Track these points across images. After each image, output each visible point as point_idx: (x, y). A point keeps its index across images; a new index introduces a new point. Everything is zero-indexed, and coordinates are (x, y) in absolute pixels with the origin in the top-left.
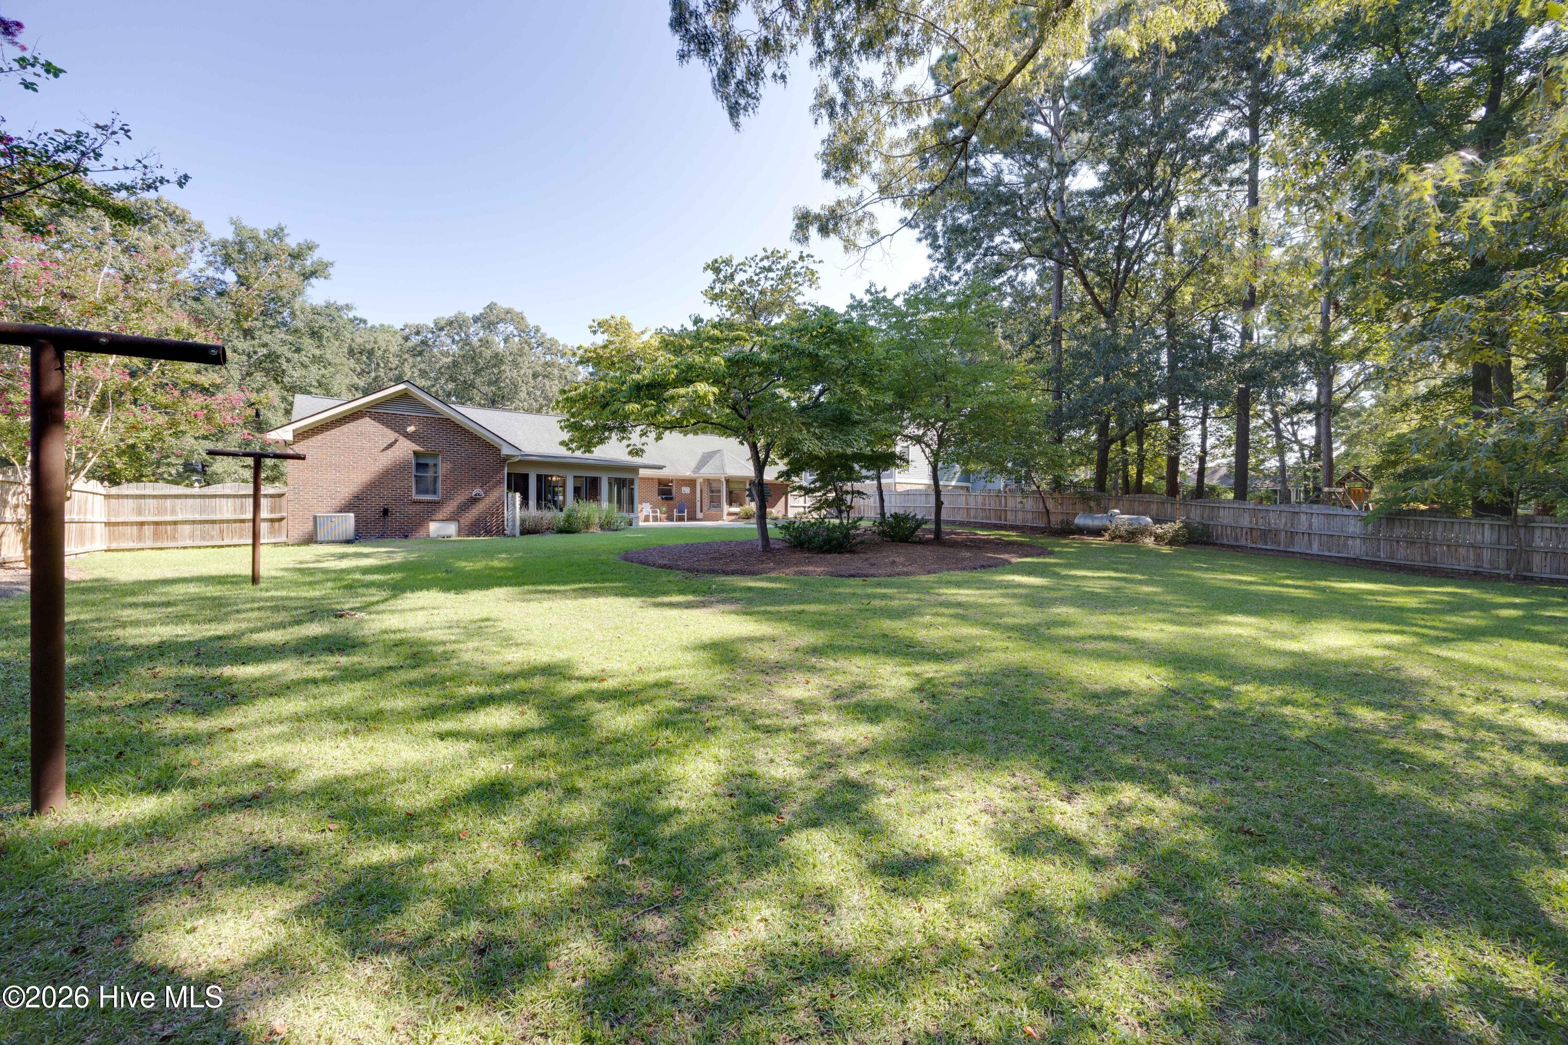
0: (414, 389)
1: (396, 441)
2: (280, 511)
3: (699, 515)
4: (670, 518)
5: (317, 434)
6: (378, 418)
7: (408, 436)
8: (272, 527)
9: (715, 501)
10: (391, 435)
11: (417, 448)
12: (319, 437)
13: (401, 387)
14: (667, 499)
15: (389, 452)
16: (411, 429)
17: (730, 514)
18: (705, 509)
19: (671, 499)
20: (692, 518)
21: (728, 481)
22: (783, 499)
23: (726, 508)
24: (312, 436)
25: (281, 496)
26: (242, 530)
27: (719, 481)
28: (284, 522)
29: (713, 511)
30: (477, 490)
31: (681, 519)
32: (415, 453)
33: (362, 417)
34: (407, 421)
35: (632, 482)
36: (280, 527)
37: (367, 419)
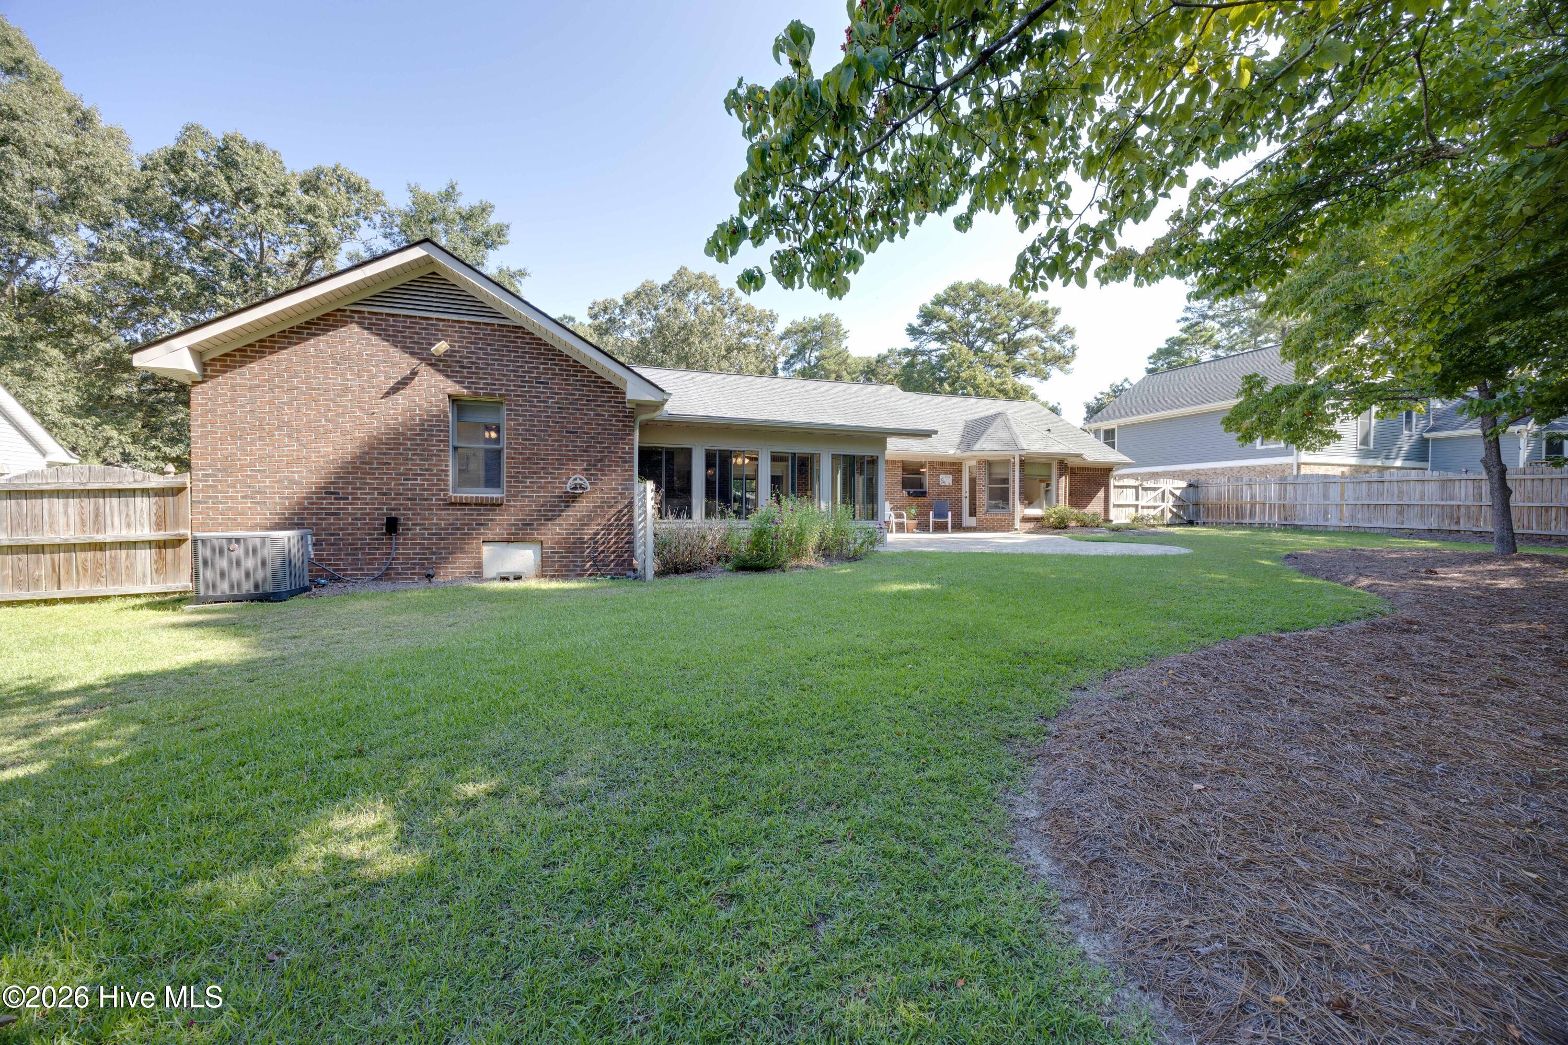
0: (441, 259)
1: (414, 373)
2: (177, 524)
3: (969, 521)
4: (923, 527)
5: (253, 359)
6: (375, 325)
7: (439, 364)
8: (162, 558)
9: (1001, 496)
10: (404, 363)
11: (456, 389)
12: (257, 366)
13: (417, 253)
14: (916, 495)
15: (399, 397)
16: (441, 347)
17: (1025, 520)
18: (981, 508)
19: (924, 494)
20: (958, 527)
21: (1022, 463)
22: (1101, 494)
23: (1021, 510)
24: (242, 363)
25: (177, 491)
26: (98, 565)
27: (1006, 463)
28: (186, 548)
29: (996, 515)
30: (574, 478)
31: (940, 528)
32: (454, 400)
33: (345, 323)
34: (433, 331)
35: (873, 462)
36: (176, 559)
37: (355, 328)
